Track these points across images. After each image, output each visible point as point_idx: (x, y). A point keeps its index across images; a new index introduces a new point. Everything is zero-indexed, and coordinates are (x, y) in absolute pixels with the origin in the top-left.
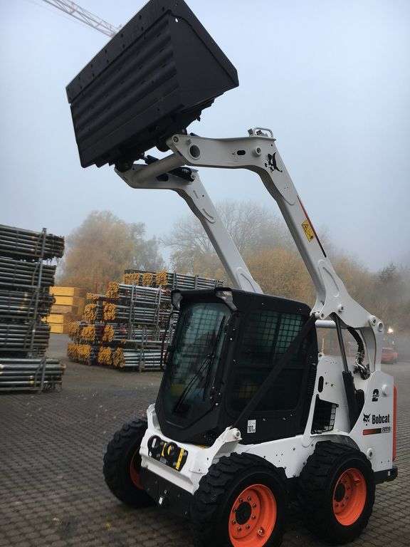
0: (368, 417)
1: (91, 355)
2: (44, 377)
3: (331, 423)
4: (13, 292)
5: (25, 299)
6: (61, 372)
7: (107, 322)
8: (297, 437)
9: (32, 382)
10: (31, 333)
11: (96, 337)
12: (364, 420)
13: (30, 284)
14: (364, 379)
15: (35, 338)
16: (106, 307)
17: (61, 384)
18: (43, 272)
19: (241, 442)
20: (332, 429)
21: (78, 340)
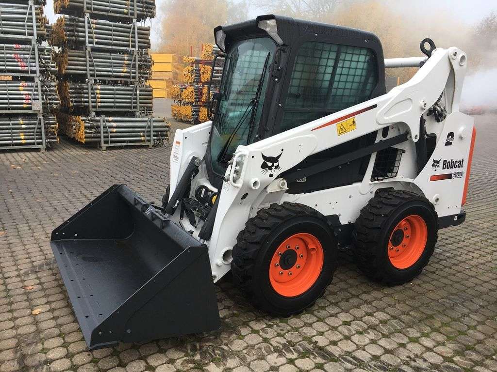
0: (437, 162)
1: (193, 115)
2: (152, 133)
3: (395, 170)
4: (113, 55)
5: (126, 62)
6: (167, 129)
7: (204, 84)
8: (355, 185)
9: (143, 138)
10: (136, 95)
11: (195, 98)
12: (433, 165)
13: (128, 46)
14: (438, 121)
15: (140, 99)
16: (202, 69)
17: (168, 139)
18: (138, 34)
19: (287, 192)
20: (395, 176)
21: (180, 101)
